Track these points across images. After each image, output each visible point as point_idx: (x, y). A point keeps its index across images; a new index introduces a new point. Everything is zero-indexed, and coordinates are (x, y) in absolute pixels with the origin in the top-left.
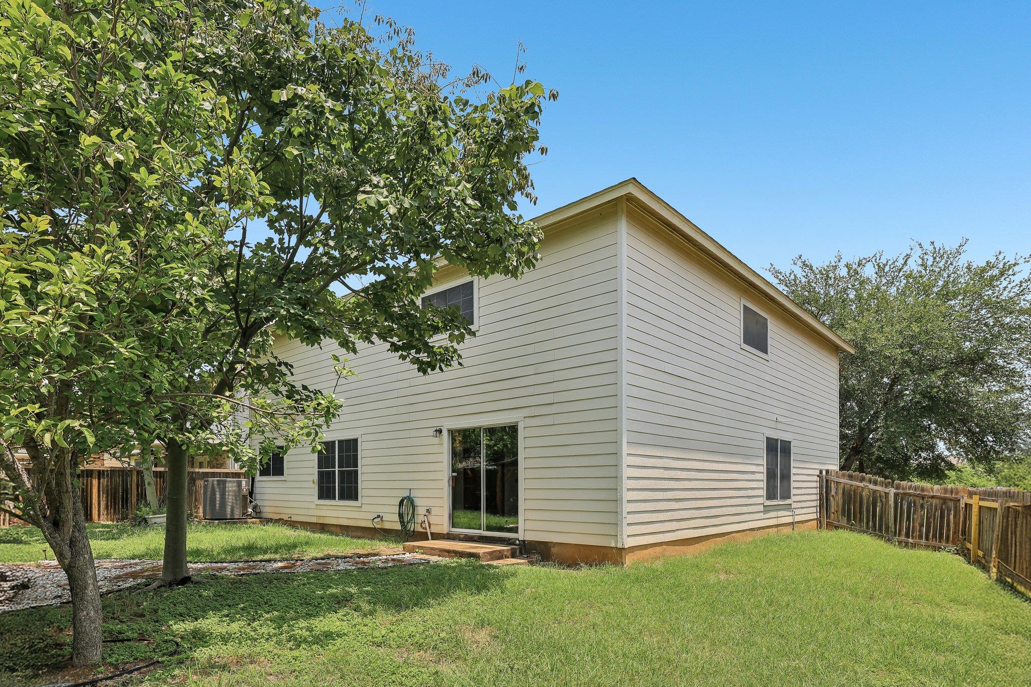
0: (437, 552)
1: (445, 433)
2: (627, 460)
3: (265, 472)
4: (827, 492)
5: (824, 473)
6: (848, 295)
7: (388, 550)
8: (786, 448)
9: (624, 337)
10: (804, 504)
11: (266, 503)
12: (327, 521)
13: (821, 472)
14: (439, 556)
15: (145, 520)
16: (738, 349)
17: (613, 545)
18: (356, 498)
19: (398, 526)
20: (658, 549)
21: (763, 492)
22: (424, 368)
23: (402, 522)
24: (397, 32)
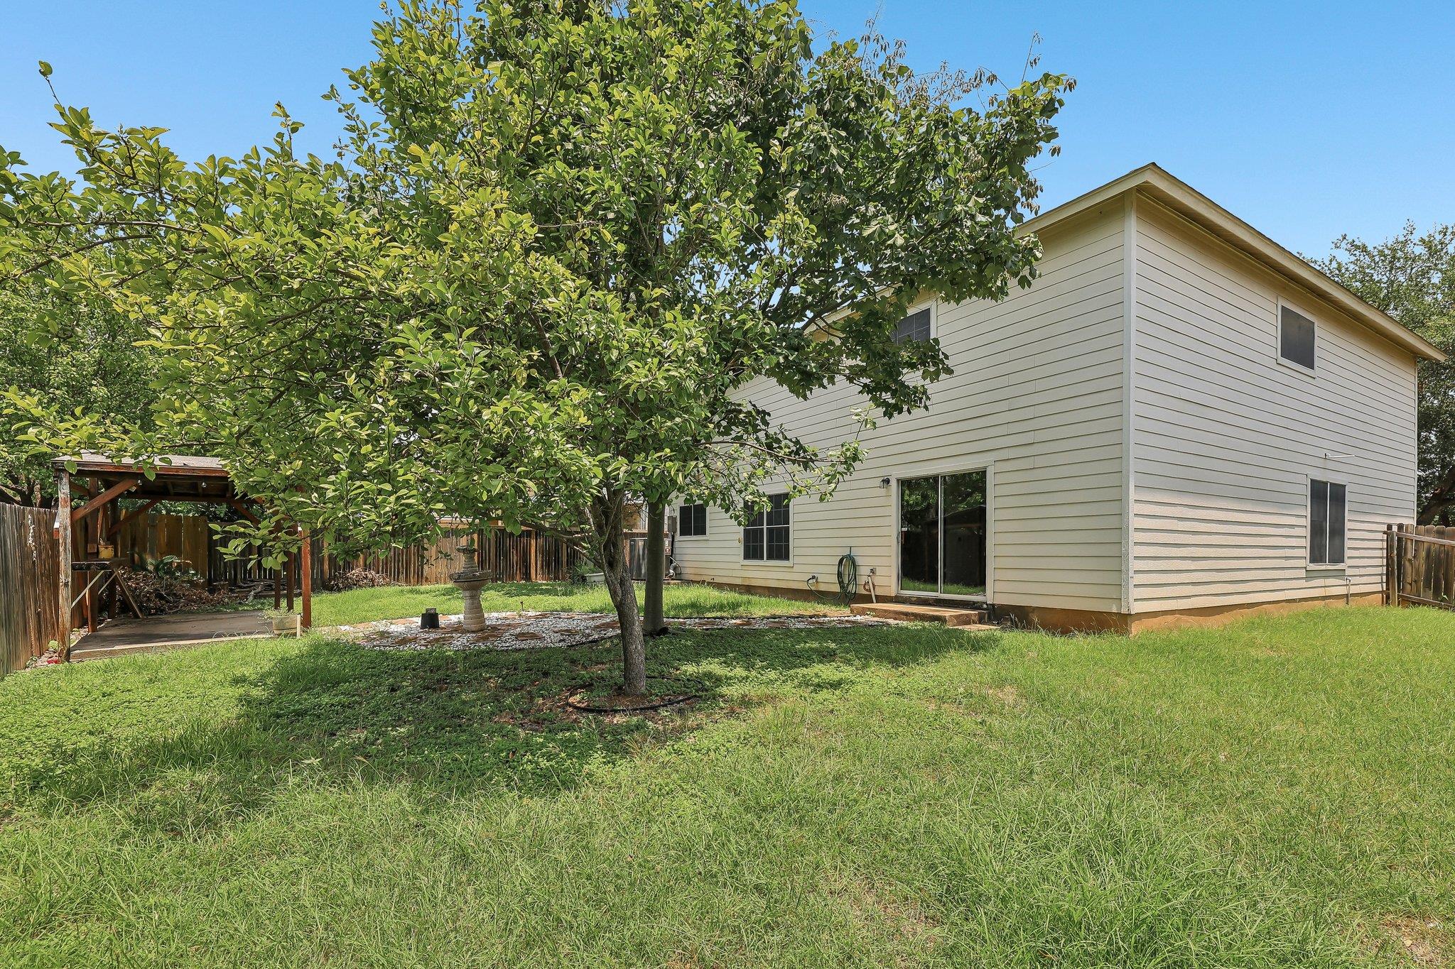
0: (891, 615)
1: (894, 483)
2: (1134, 508)
3: (685, 531)
4: (1399, 555)
5: (1395, 529)
6: (1429, 279)
7: (835, 614)
8: (1338, 493)
9: (1132, 358)
10: (1363, 571)
11: (686, 564)
12: (754, 583)
13: (1390, 527)
14: (895, 619)
15: (584, 579)
16: (1273, 364)
17: (1114, 610)
18: (787, 557)
19: (836, 588)
20: (1169, 618)
21: (1306, 553)
22: (890, 410)
23: (841, 583)
24: (884, 49)
